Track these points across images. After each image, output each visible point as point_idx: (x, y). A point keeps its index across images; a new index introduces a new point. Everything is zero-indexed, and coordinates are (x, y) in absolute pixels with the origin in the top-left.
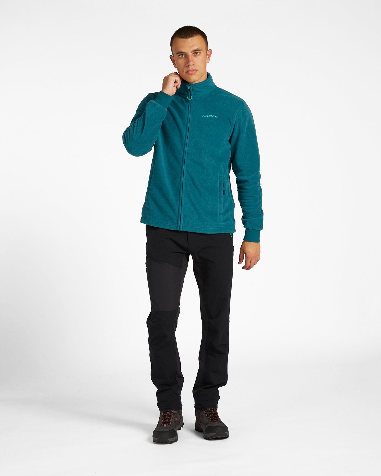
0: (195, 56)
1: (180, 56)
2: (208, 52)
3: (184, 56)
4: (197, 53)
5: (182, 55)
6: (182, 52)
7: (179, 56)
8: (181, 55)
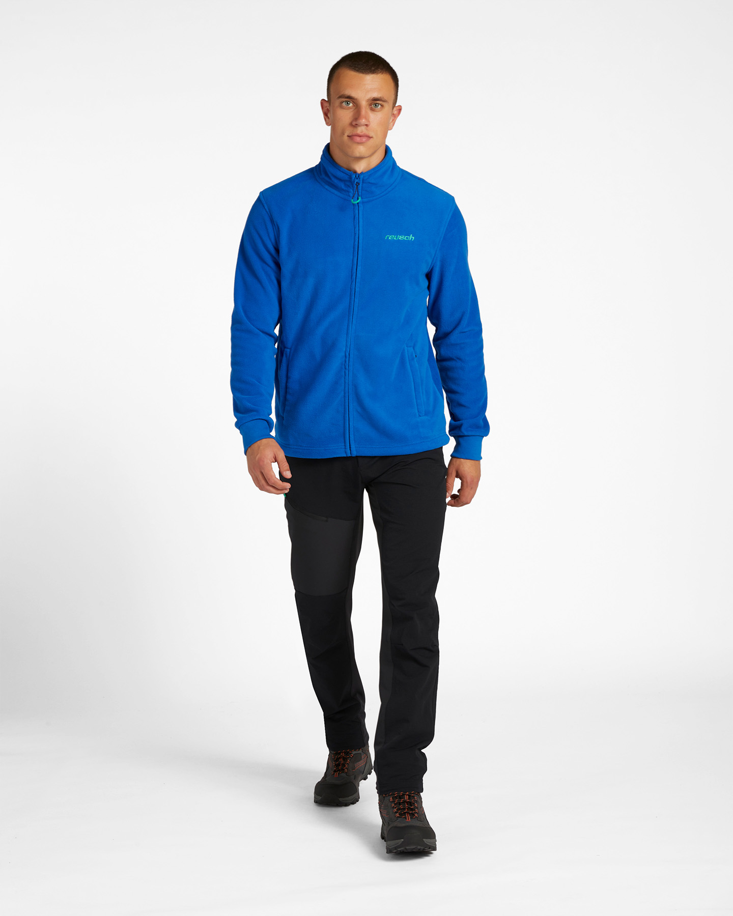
0: (372, 110)
1: (344, 103)
2: (395, 109)
3: (351, 105)
4: (376, 105)
5: (348, 103)
6: (349, 97)
7: (342, 102)
8: (346, 101)
